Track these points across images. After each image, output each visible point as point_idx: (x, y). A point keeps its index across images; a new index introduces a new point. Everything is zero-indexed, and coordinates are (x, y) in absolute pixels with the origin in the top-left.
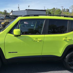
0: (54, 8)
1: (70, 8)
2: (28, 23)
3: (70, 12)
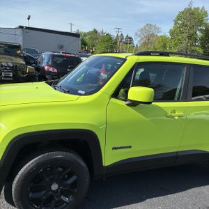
0: (95, 31)
1: (136, 34)
2: (56, 71)
3: (135, 44)
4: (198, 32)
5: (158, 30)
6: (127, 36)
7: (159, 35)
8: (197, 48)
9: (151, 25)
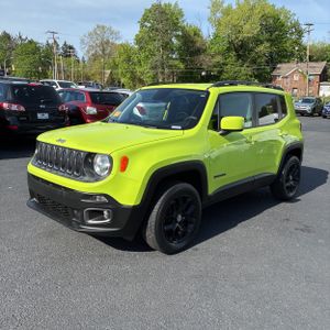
3: (81, 57)
4: (174, 39)
5: (117, 35)
6: (65, 44)
7: (118, 42)
8: (177, 62)
9: (103, 28)
